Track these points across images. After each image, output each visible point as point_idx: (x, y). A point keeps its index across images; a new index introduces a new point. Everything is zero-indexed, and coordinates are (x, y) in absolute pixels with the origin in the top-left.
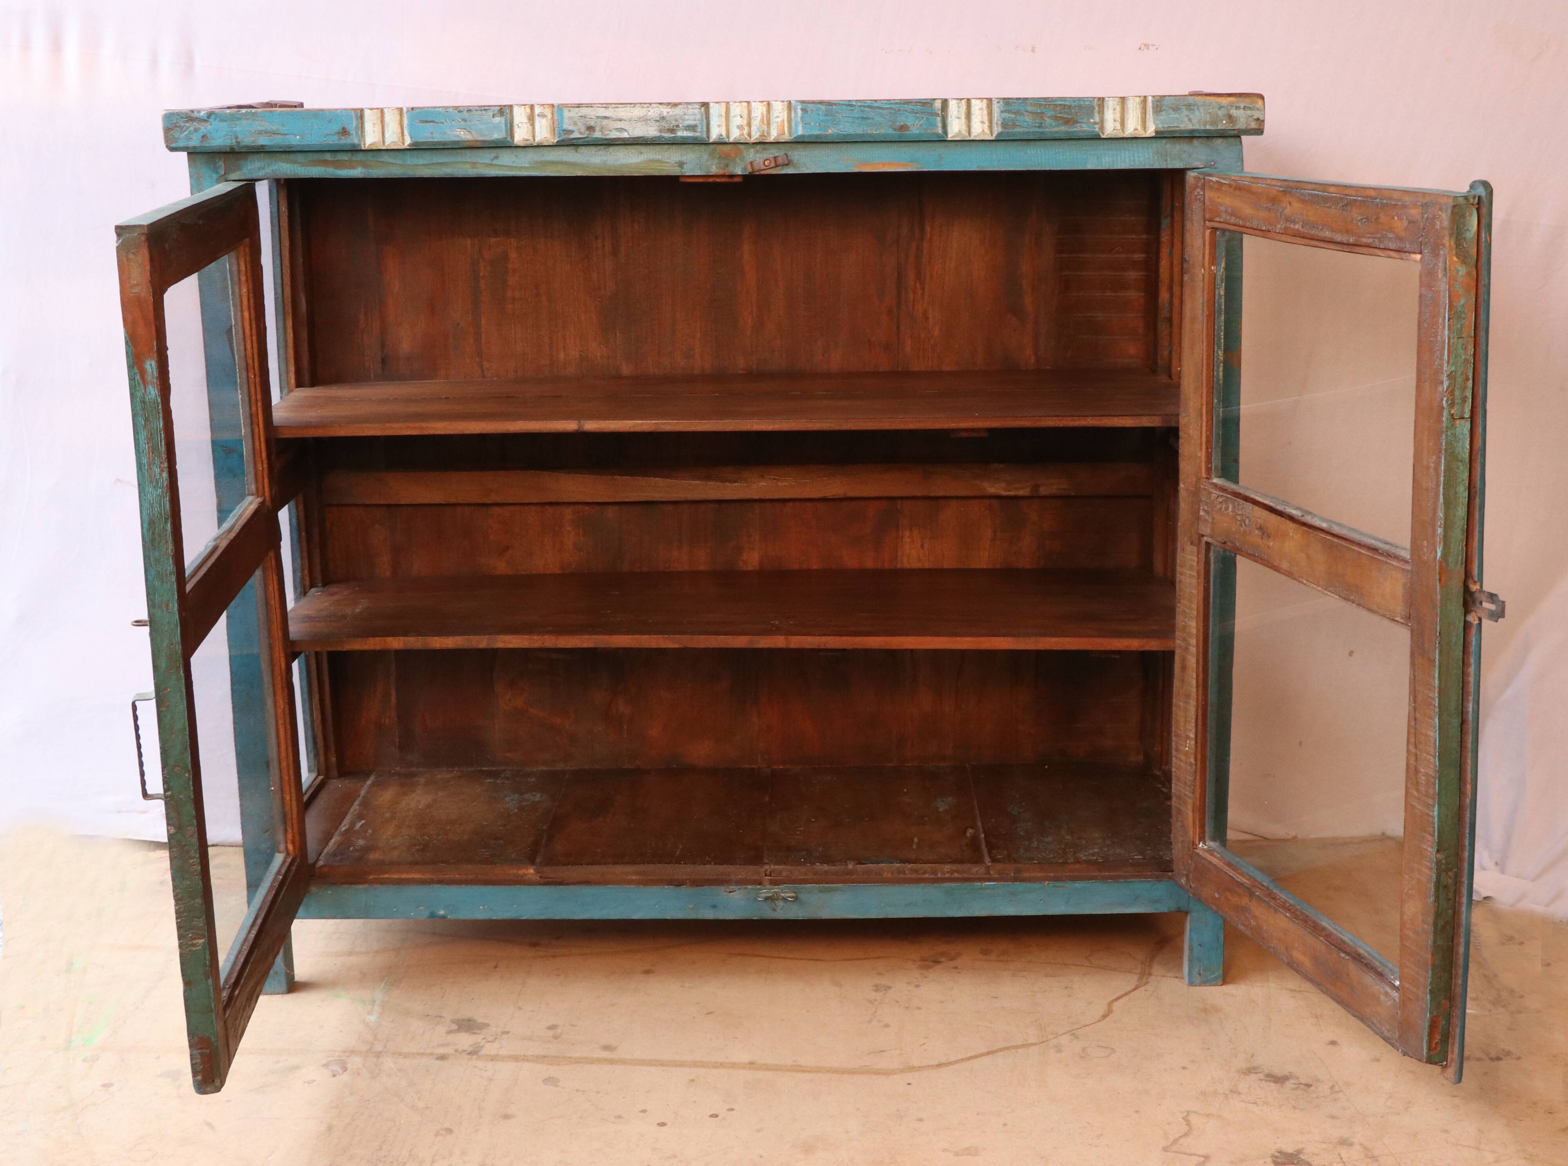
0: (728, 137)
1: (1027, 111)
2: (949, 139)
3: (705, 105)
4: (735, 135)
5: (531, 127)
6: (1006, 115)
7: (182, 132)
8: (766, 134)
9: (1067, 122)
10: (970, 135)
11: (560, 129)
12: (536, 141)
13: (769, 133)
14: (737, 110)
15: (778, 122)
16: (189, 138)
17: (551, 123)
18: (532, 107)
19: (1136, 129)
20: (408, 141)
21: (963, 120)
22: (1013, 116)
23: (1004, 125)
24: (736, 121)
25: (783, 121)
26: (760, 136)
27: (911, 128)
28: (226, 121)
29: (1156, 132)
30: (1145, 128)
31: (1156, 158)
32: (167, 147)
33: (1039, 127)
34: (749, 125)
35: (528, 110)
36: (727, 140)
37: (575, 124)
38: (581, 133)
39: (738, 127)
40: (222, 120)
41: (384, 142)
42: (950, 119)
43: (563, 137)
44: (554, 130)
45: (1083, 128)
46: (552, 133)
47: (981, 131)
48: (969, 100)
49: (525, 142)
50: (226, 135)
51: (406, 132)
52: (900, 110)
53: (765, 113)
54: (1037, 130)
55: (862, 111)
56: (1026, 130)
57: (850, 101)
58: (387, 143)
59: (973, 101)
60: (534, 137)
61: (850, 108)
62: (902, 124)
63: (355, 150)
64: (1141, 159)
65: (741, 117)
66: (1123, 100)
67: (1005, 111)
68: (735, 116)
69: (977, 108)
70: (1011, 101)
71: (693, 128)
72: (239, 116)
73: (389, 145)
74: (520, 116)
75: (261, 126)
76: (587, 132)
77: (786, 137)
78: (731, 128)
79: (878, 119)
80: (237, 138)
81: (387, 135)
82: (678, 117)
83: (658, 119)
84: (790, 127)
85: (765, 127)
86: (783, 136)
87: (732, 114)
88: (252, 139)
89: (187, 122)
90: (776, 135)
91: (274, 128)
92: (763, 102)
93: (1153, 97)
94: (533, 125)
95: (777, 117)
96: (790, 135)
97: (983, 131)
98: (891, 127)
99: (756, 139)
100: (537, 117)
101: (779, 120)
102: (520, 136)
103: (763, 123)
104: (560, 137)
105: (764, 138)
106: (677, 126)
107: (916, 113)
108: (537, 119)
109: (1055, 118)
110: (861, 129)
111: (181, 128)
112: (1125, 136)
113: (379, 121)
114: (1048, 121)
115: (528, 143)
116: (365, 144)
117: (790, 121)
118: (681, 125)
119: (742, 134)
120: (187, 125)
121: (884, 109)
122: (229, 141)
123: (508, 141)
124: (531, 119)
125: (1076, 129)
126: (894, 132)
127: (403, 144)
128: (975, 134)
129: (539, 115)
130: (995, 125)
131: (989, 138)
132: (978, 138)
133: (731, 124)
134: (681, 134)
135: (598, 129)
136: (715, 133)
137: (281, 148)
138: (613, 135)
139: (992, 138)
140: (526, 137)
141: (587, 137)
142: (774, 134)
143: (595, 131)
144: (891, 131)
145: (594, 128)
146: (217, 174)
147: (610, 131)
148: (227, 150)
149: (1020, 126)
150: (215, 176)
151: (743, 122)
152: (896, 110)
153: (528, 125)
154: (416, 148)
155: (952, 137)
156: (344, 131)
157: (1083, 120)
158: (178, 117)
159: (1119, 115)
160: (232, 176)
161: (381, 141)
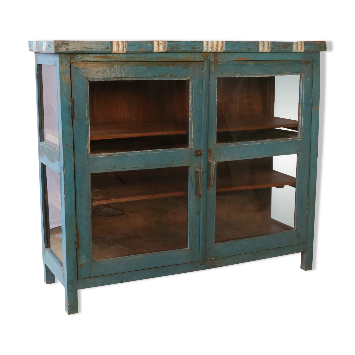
1: (277, 45)
2: (259, 52)
4: (210, 50)
5: (158, 48)
6: (272, 46)
9: (285, 48)
10: (264, 51)
11: (166, 48)
16: (62, 49)
17: (164, 46)
19: (300, 50)
20: (125, 51)
21: (263, 46)
22: (274, 46)
25: (221, 47)
27: (251, 49)
29: (304, 51)
30: (302, 49)
32: (55, 52)
33: (280, 49)
36: (208, 51)
37: (170, 46)
38: (171, 49)
39: (211, 48)
42: (260, 47)
43: (167, 50)
44: (164, 48)
45: (289, 49)
50: (73, 48)
51: (125, 48)
53: (217, 44)
55: (240, 44)
56: (277, 50)
58: (119, 51)
60: (159, 50)
62: (249, 48)
63: (110, 53)
65: (211, 45)
67: (272, 45)
69: (266, 44)
71: (200, 48)
74: (155, 44)
75: (84, 46)
78: (209, 48)
79: (244, 46)
80: (77, 49)
81: (119, 49)
82: (196, 45)
83: (191, 45)
84: (223, 48)
85: (217, 48)
86: (221, 51)
87: (209, 44)
89: (62, 44)
91: (88, 46)
95: (220, 45)
96: (223, 50)
97: (267, 50)
98: (247, 48)
99: (215, 51)
102: (155, 50)
104: (165, 50)
105: (217, 51)
106: (196, 47)
107: (252, 45)
110: (240, 49)
111: (60, 46)
112: (298, 51)
113: (117, 45)
114: (281, 47)
115: (157, 52)
116: (113, 52)
117: (223, 46)
119: (212, 50)
121: (245, 43)
122: (74, 50)
123: (152, 51)
125: (287, 49)
129: (160, 44)
130: (270, 48)
131: (268, 52)
132: (266, 52)
133: (209, 47)
134: (197, 50)
135: (176, 48)
136: (205, 49)
137: (89, 52)
138: (180, 50)
139: (269, 52)
140: (157, 50)
141: (173, 50)
142: (219, 50)
143: (175, 48)
144: (247, 50)
145: (175, 47)
146: (68, 60)
147: (179, 48)
148: (73, 53)
149: (275, 49)
150: (67, 61)
151: (212, 47)
152: (248, 44)
153: (158, 46)
154: (127, 53)
155: (261, 51)
156: (108, 48)
157: (289, 47)
158: (59, 43)
159: (297, 46)
160: (72, 61)
161: (117, 50)
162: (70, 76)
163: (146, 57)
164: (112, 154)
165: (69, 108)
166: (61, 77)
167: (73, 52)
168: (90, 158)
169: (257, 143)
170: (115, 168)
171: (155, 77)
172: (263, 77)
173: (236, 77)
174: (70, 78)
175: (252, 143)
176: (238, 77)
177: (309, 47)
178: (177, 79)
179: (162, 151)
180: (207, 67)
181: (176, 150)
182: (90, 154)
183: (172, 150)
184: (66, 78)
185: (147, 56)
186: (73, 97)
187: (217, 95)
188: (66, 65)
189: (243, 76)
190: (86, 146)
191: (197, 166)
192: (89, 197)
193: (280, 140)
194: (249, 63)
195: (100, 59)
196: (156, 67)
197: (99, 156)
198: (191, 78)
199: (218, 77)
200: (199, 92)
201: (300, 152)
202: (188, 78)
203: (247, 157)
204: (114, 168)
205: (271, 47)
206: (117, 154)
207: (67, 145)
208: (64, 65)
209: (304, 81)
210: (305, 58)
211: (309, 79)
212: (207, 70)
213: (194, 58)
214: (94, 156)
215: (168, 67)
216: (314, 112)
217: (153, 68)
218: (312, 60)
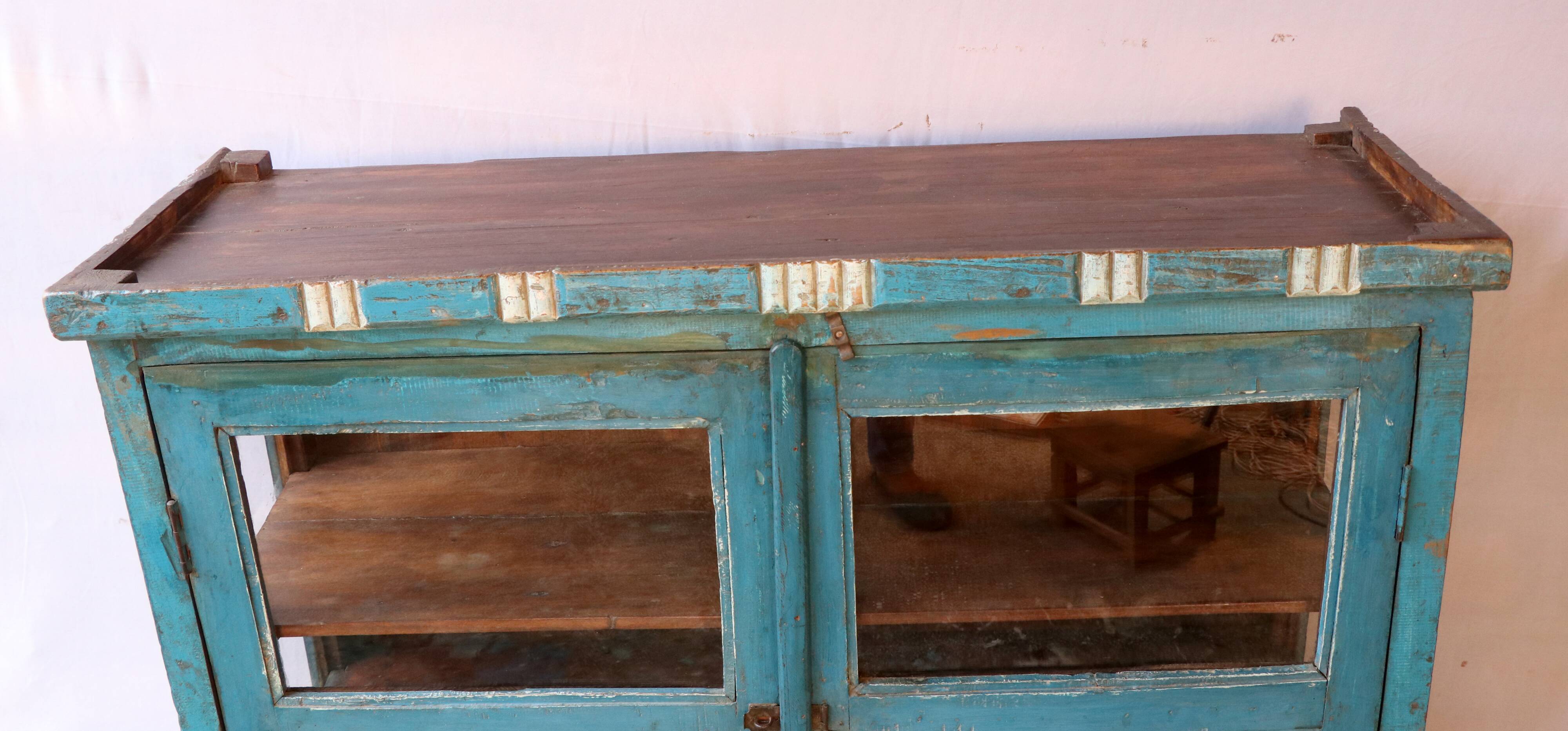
0: (787, 308)
1: (1189, 268)
2: (1082, 304)
3: (755, 268)
4: (796, 305)
5: (523, 302)
6: (1162, 273)
7: (70, 320)
8: (837, 304)
9: (1242, 279)
10: (1111, 298)
11: (562, 303)
12: (531, 317)
13: (841, 302)
14: (798, 272)
15: (853, 289)
16: (81, 327)
17: (550, 296)
18: (523, 276)
19: (1334, 288)
20: (364, 322)
21: (1102, 280)
22: (1169, 274)
23: (1157, 285)
24: (797, 288)
25: (860, 288)
26: (829, 306)
27: (1034, 293)
28: (126, 304)
29: (1361, 290)
30: (1346, 284)
31: (1356, 316)
32: (55, 336)
33: (1206, 287)
34: (815, 292)
35: (519, 281)
36: (785, 312)
37: (583, 297)
38: (590, 307)
39: (800, 296)
40: (120, 304)
41: (333, 324)
42: (1084, 280)
43: (567, 312)
44: (555, 303)
45: (1262, 287)
46: (552, 309)
47: (1127, 293)
48: (1111, 255)
49: (517, 320)
50: (129, 321)
51: (360, 311)
52: (1018, 270)
53: (835, 278)
54: (1201, 290)
55: (969, 272)
56: (1187, 291)
58: (337, 325)
59: (1117, 256)
60: (528, 313)
61: (950, 268)
62: (1020, 287)
63: (297, 333)
64: (1336, 317)
65: (804, 283)
66: (1324, 250)
67: (1158, 269)
68: (795, 282)
69: (1122, 264)
71: (739, 298)
72: (143, 298)
73: (340, 327)
74: (508, 288)
75: (172, 309)
76: (598, 306)
77: (865, 306)
78: (790, 296)
79: (991, 282)
80: (142, 324)
81: (336, 316)
82: (719, 285)
83: (692, 287)
84: (869, 294)
85: (836, 296)
86: (860, 306)
87: (791, 278)
88: (162, 325)
89: (77, 306)
90: (850, 304)
91: (189, 311)
92: (832, 263)
94: (526, 299)
95: (852, 282)
96: (870, 305)
97: (1129, 294)
98: (1005, 291)
99: (823, 310)
100: (530, 288)
101: (855, 286)
102: (511, 312)
103: (834, 290)
104: (562, 313)
105: (834, 308)
106: (718, 296)
107: (1041, 273)
108: (531, 293)
109: (1227, 276)
110: (965, 295)
111: (70, 314)
112: (1318, 295)
113: (324, 299)
114: (1217, 280)
115: (522, 320)
116: (308, 327)
117: (869, 286)
118: (723, 296)
119: (806, 305)
120: (76, 309)
121: (996, 268)
122: (134, 329)
123: (495, 320)
124: (523, 291)
125: (1254, 288)
126: (1010, 298)
127: (359, 325)
128: (1119, 298)
129: (533, 287)
130: (1145, 286)
131: (1136, 300)
132: (1122, 302)
133: (790, 292)
134: (724, 305)
135: (612, 302)
136: (769, 303)
137: (201, 334)
138: (633, 309)
139: (1140, 302)
140: (520, 315)
141: (598, 313)
142: (848, 303)
143: (608, 305)
144: (1005, 297)
145: (607, 301)
146: (127, 359)
147: (629, 304)
148: (132, 337)
149: (1180, 287)
150: (125, 363)
151: (806, 289)
152: (1012, 270)
153: (520, 298)
154: (375, 328)
155: (1090, 301)
156: (280, 313)
157: (1265, 277)
158: (64, 301)
159: (1313, 270)
160: (147, 362)
161: (330, 322)
162: (146, 418)
163: (481, 338)
165: (165, 535)
166: (111, 421)
167: (128, 333)
168: (282, 709)
169: (1077, 686)
171: (526, 419)
172: (1109, 411)
173: (957, 413)
174: (149, 425)
175: (1047, 689)
176: (965, 412)
177: (1389, 270)
178: (641, 426)
179: (595, 700)
180: (787, 379)
181: (661, 698)
182: (284, 696)
183: (642, 699)
184: (132, 427)
185: (482, 333)
186: (175, 494)
187: (850, 492)
188: (124, 379)
189: (995, 409)
190: (261, 671)
194: (1030, 354)
195: (266, 351)
196: (531, 380)
197: (320, 703)
198: (712, 421)
199: (854, 416)
200: (757, 481)
202: (697, 422)
205: (1151, 279)
206: (395, 703)
207: (180, 661)
208: (117, 378)
209: (1359, 429)
210: (1370, 319)
211: (1387, 421)
212: (784, 392)
213: (725, 337)
214: (301, 703)
215: (588, 377)
216: (1414, 565)
217: (515, 384)
218: (1420, 330)
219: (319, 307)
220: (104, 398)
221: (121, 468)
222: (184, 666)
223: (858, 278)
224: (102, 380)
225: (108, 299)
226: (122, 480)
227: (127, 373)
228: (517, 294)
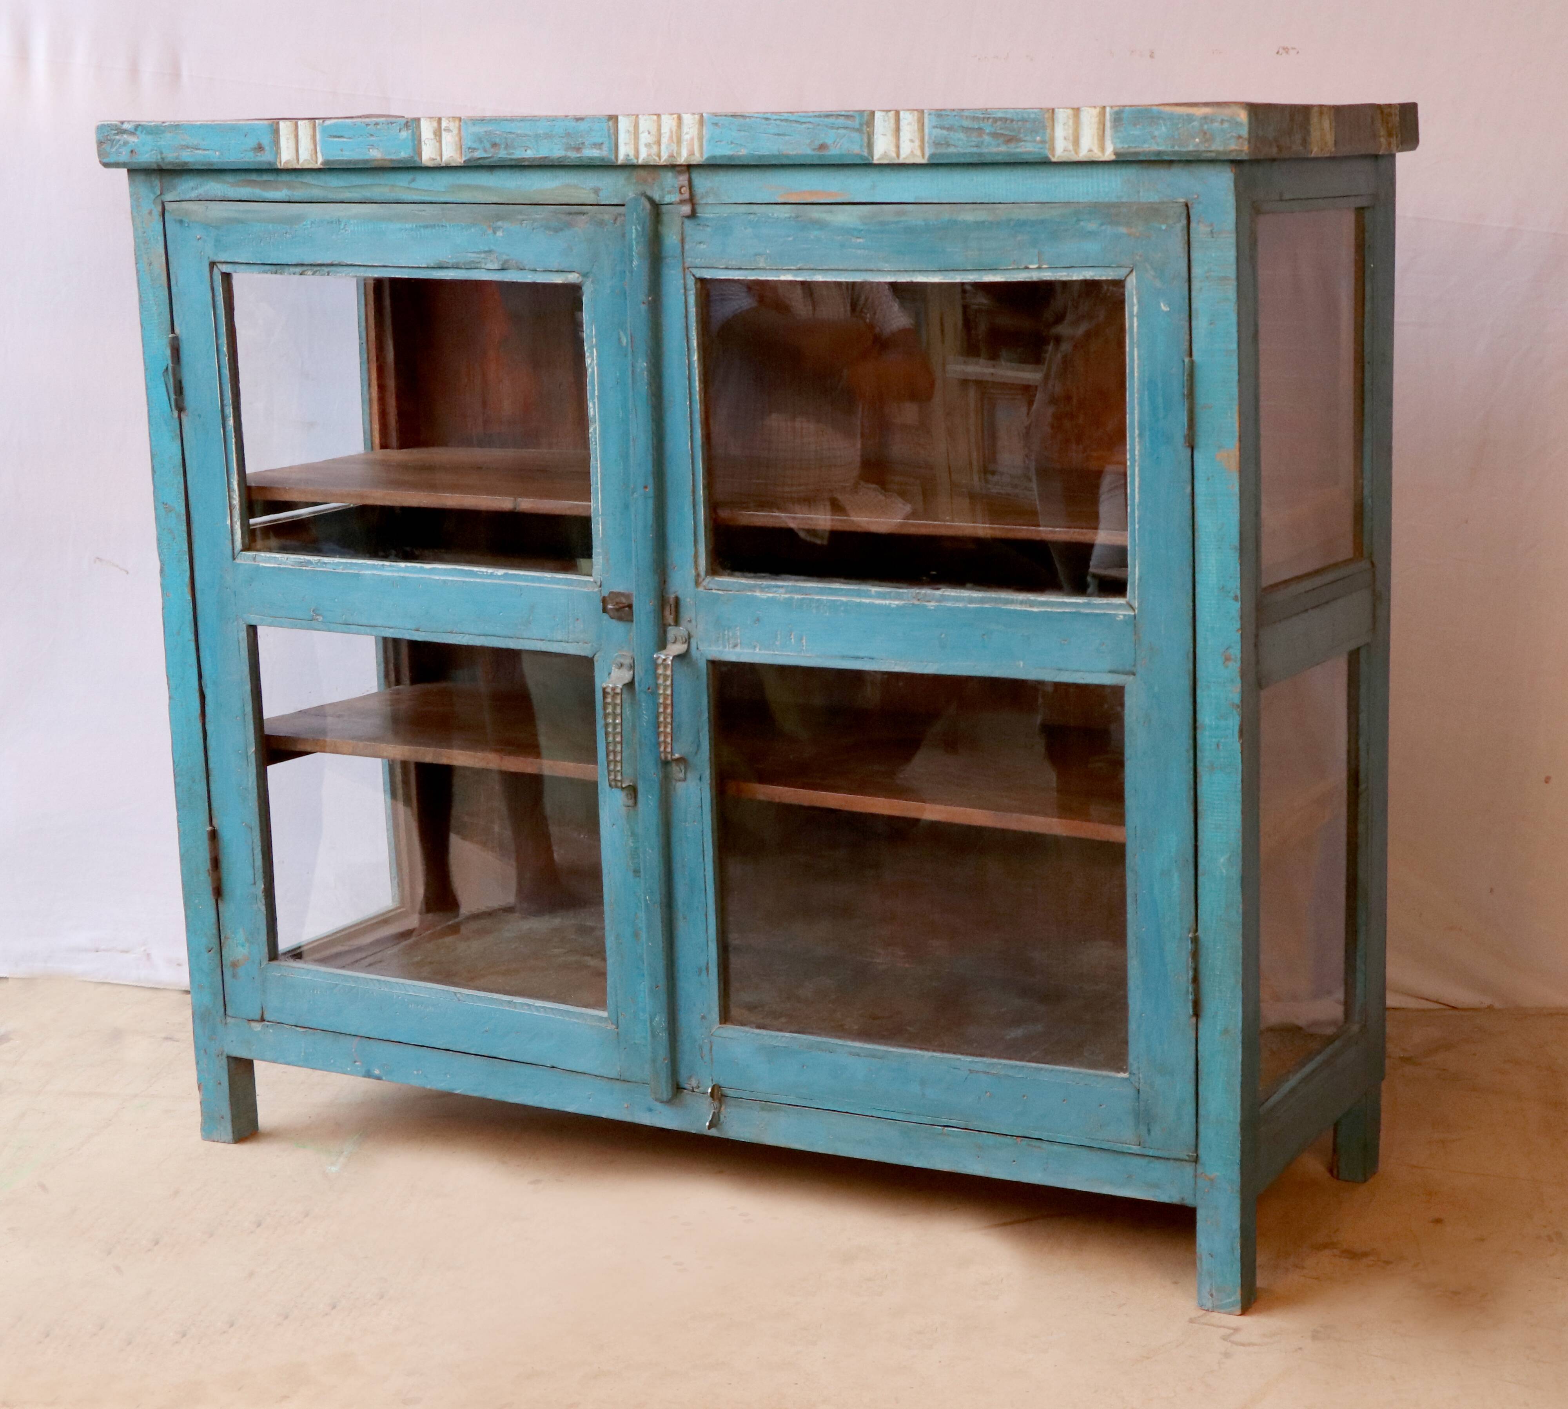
0: (637, 158)
1: (962, 126)
2: (875, 162)
3: (614, 118)
4: (644, 155)
5: (438, 144)
6: (938, 132)
7: (112, 147)
8: (675, 154)
9: (1009, 140)
10: (898, 156)
11: (466, 147)
12: (443, 160)
13: (679, 153)
14: (646, 124)
15: (688, 140)
16: (118, 153)
17: (457, 139)
18: (440, 120)
19: (1090, 151)
20: (320, 159)
21: (889, 137)
22: (945, 132)
23: (937, 144)
24: (645, 138)
25: (692, 139)
26: (670, 157)
27: (831, 148)
28: (152, 134)
29: (1116, 154)
30: (1103, 148)
31: (1125, 188)
32: (100, 162)
33: (977, 147)
34: (659, 143)
35: (435, 124)
36: (635, 161)
37: (481, 141)
38: (485, 151)
39: (647, 146)
40: (148, 134)
41: (298, 160)
42: (875, 137)
43: (469, 156)
44: (461, 147)
45: (1028, 148)
46: (459, 152)
47: (910, 151)
48: (897, 113)
49: (433, 163)
50: (152, 150)
51: (318, 149)
52: (819, 125)
53: (674, 129)
54: (975, 150)
55: (778, 126)
56: (961, 151)
57: (764, 113)
58: (301, 161)
59: (902, 113)
60: (441, 156)
61: (765, 121)
62: (821, 142)
63: (274, 169)
64: (1107, 189)
65: (649, 133)
66: (1077, 111)
67: (935, 127)
68: (643, 132)
69: (907, 121)
70: (943, 113)
71: (598, 146)
72: (163, 128)
73: (303, 163)
74: (427, 130)
75: (183, 140)
76: (492, 150)
77: (697, 159)
78: (639, 148)
79: (795, 135)
80: (161, 153)
81: (301, 152)
82: (584, 133)
83: (564, 135)
84: (701, 146)
85: (675, 146)
86: (693, 158)
87: (641, 129)
88: (176, 154)
89: (117, 134)
90: (686, 156)
91: (195, 143)
92: (672, 114)
93: (1112, 107)
94: (440, 142)
95: (687, 133)
96: (701, 157)
97: (912, 152)
98: (809, 146)
99: (665, 160)
100: (443, 132)
101: (690, 137)
102: (428, 155)
103: (673, 141)
104: (465, 156)
105: (674, 159)
106: (583, 143)
107: (837, 128)
108: (444, 135)
109: (995, 135)
110: (779, 149)
111: (112, 141)
112: (1082, 159)
113: (294, 136)
114: (987, 139)
115: (436, 163)
116: (281, 163)
117: (701, 139)
118: (586, 143)
119: (652, 155)
120: (117, 137)
121: (802, 123)
122: (155, 157)
123: (415, 161)
124: (438, 134)
125: (1020, 149)
126: (813, 154)
127: (317, 163)
128: (905, 156)
129: (445, 130)
130: (926, 145)
131: (920, 159)
132: (907, 162)
133: (640, 142)
135: (502, 146)
136: (623, 153)
137: (202, 165)
138: (519, 155)
139: (924, 161)
140: (434, 156)
141: (492, 157)
142: (684, 155)
143: (500, 150)
144: (808, 152)
145: (499, 145)
146: (154, 193)
147: (515, 148)
148: (155, 167)
149: (955, 146)
150: (152, 197)
151: (652, 139)
152: (815, 125)
153: (435, 141)
154: (331, 168)
155: (879, 159)
156: (260, 148)
157: (1028, 138)
158: (109, 129)
159: (1071, 131)
160: (168, 197)
161: (295, 158)
162: (163, 251)
163: (412, 185)
164: (310, 562)
165: (166, 370)
166: (138, 253)
167: (151, 162)
168: (239, 564)
169: (899, 597)
170: (320, 619)
171: (440, 266)
174: (164, 259)
175: (870, 596)
177: (1137, 133)
179: (487, 576)
180: (636, 229)
181: (539, 579)
182: (242, 551)
183: (525, 578)
184: (152, 259)
185: (413, 180)
186: (177, 330)
188: (150, 213)
191: (622, 661)
192: (245, 715)
193: (1012, 602)
194: (839, 217)
195: (254, 190)
196: (446, 227)
197: (269, 560)
198: (585, 275)
199: (698, 276)
200: (619, 339)
201: (1132, 677)
202: (573, 278)
203: (843, 657)
204: (318, 617)
205: (930, 138)
206: (328, 566)
207: (166, 504)
208: (145, 212)
209: (1137, 313)
210: (1139, 192)
211: (1162, 305)
212: (634, 243)
213: (596, 191)
214: (254, 559)
215: (489, 226)
216: (1208, 479)
217: (434, 230)
218: (1187, 205)
219: (288, 142)
220: (135, 230)
221: (141, 300)
222: (168, 509)
223: (692, 130)
224: (135, 214)
225: (140, 129)
226: (141, 313)
227: (153, 206)
228: (432, 136)
